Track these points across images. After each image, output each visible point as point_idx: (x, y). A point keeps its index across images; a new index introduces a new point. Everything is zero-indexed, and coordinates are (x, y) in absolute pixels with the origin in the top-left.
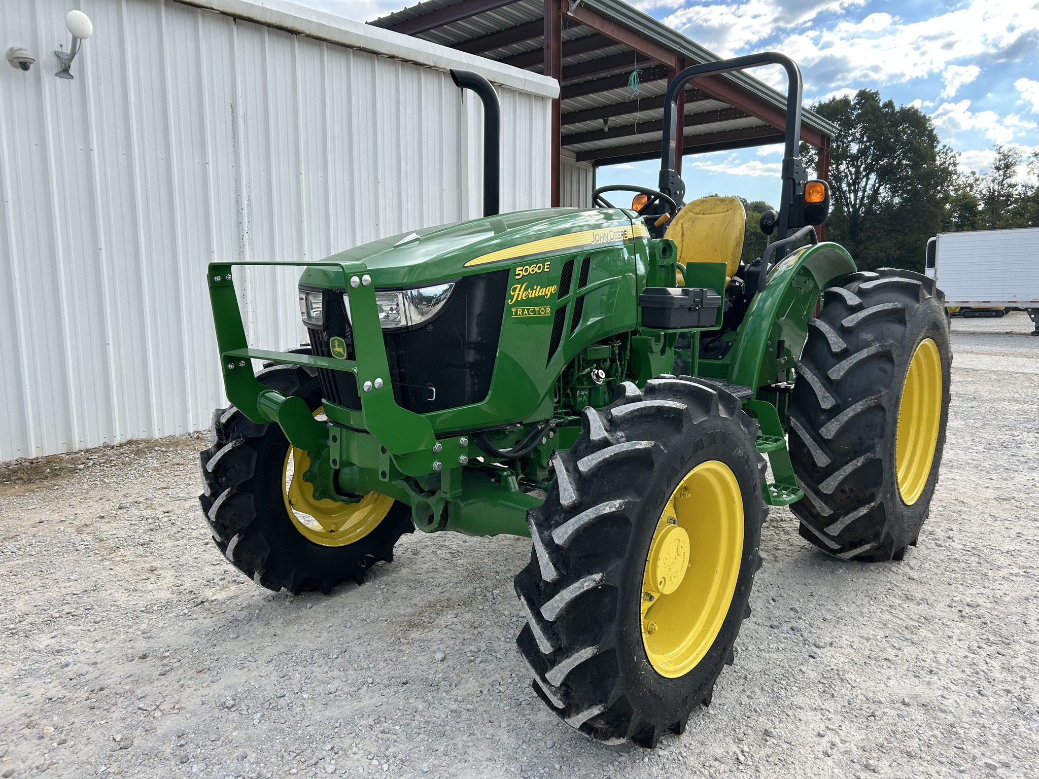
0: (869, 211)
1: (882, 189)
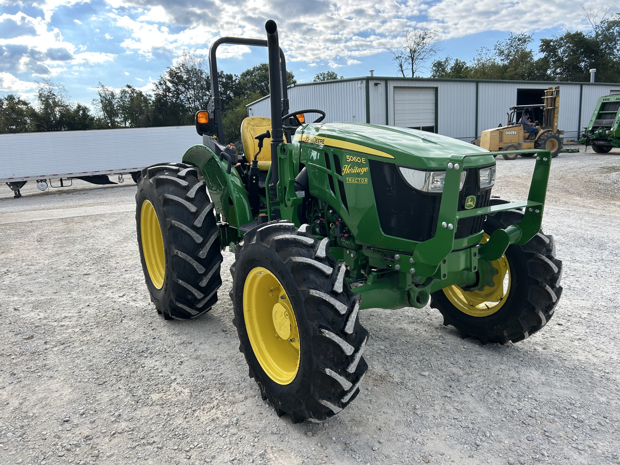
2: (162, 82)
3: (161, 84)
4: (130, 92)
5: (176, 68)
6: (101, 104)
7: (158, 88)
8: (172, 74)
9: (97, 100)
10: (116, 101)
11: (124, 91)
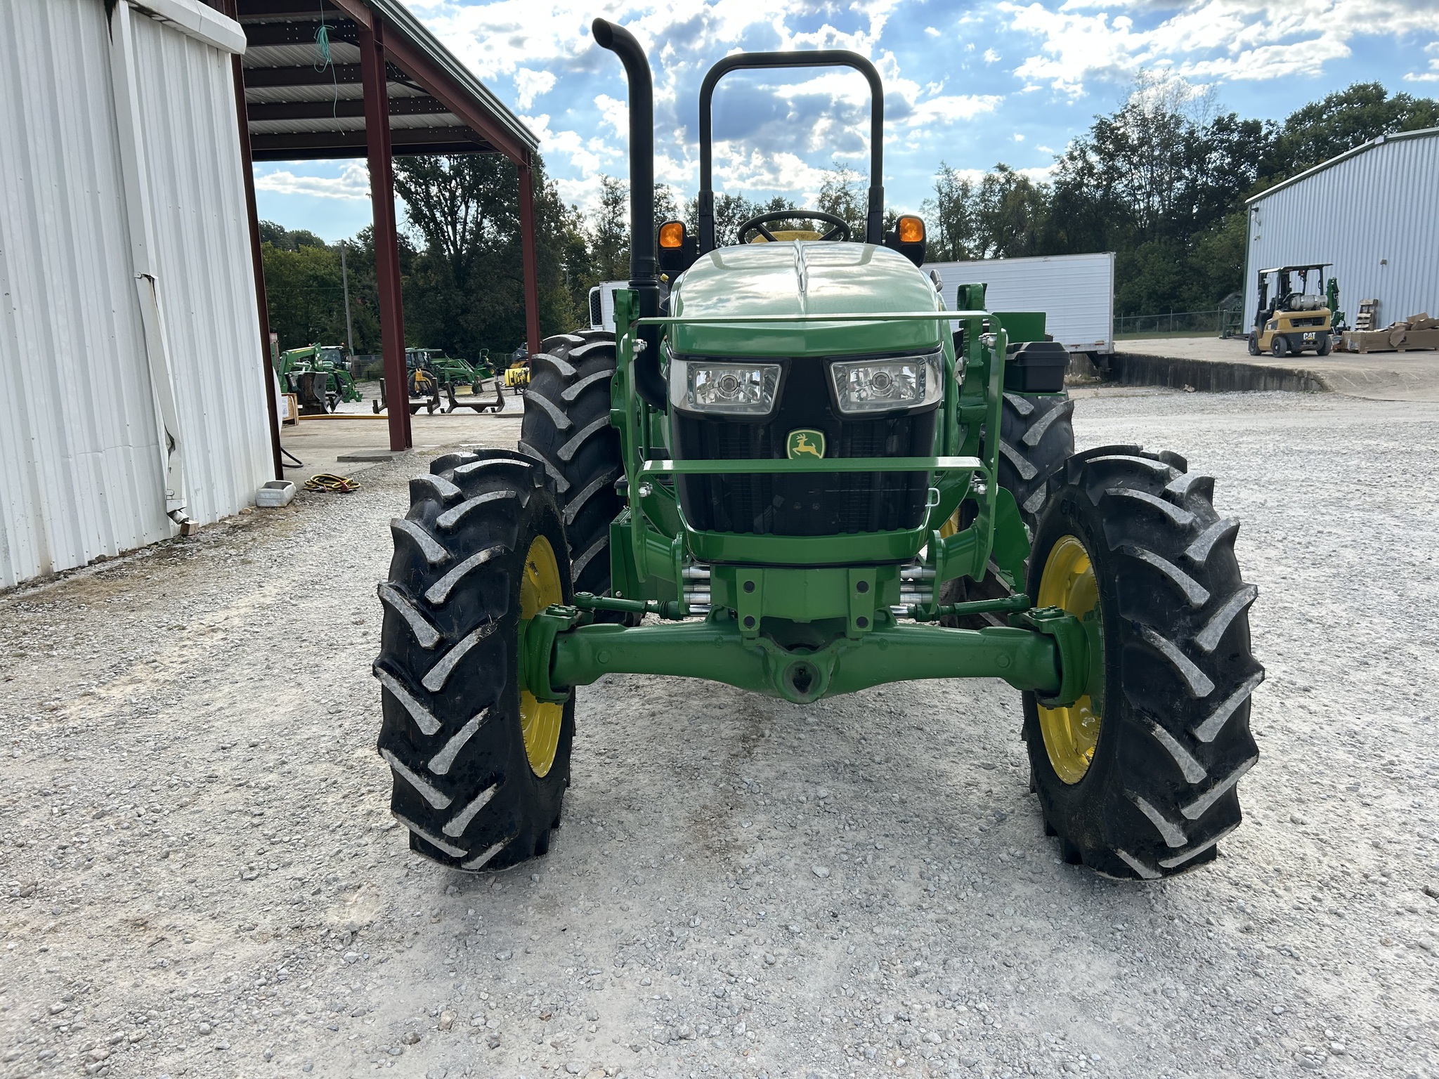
0: (474, 251)
1: (486, 223)
2: (1076, 154)
3: (1072, 158)
4: (1003, 180)
5: (1116, 117)
6: (938, 210)
7: (1064, 167)
8: (1103, 131)
9: (933, 201)
10: (970, 202)
11: (989, 179)
